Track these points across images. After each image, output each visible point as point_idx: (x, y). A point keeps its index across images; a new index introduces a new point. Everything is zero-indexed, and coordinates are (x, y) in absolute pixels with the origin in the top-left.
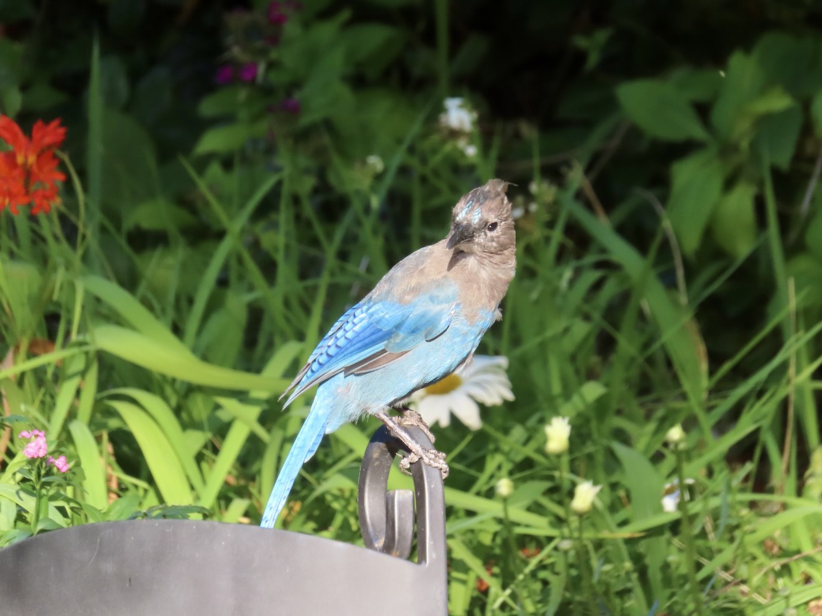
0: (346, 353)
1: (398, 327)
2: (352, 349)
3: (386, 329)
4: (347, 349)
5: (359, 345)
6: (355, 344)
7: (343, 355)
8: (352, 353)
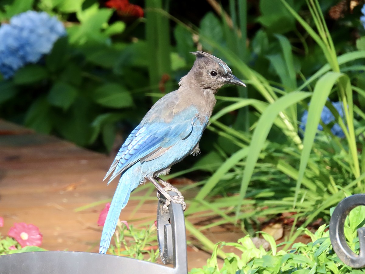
0: (140, 152)
1: (166, 135)
2: (143, 149)
3: (159, 137)
4: (140, 150)
5: (147, 147)
6: (144, 147)
7: (138, 153)
8: (143, 151)
